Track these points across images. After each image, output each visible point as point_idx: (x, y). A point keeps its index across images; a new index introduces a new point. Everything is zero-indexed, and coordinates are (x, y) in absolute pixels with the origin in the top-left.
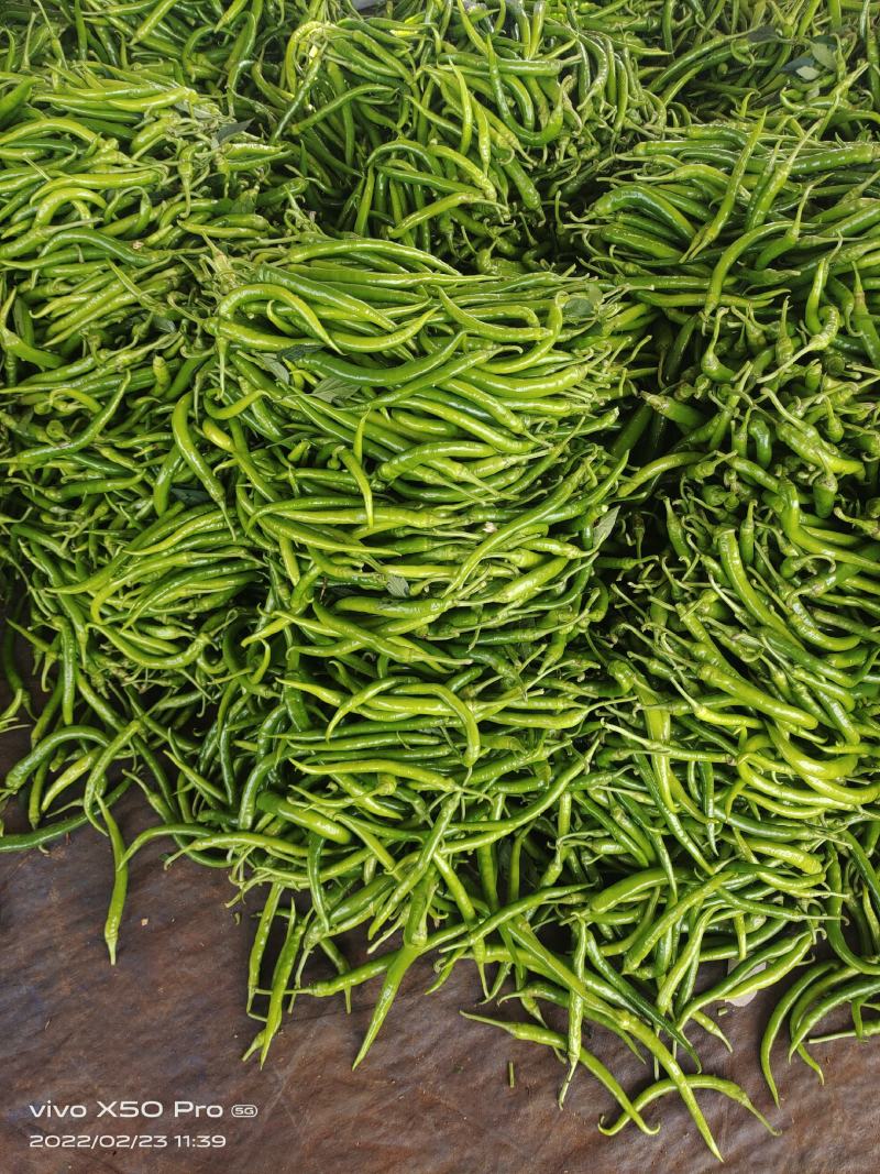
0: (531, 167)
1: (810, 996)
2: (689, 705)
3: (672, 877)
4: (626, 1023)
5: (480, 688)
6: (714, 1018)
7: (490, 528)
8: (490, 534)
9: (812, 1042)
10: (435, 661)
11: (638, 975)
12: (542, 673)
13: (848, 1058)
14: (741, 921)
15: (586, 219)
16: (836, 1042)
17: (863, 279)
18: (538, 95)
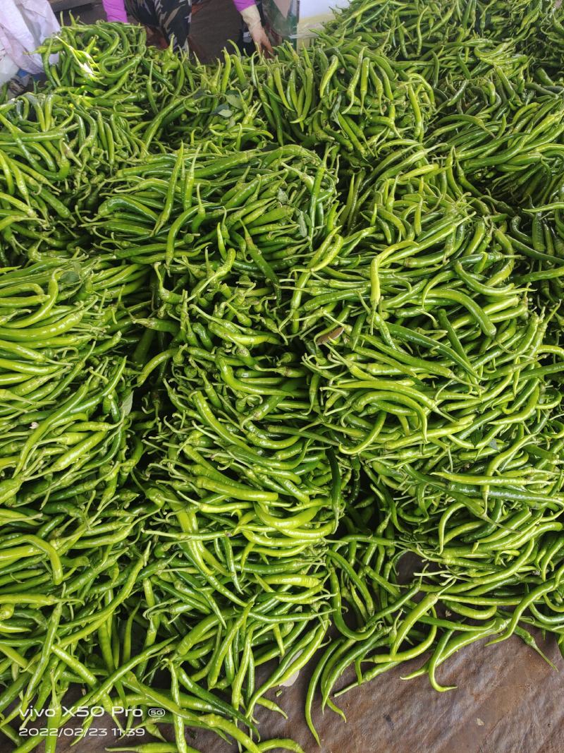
0: (57, 193)
1: (329, 666)
2: (196, 505)
3: (221, 617)
4: (212, 722)
5: (63, 529)
6: (273, 700)
7: (34, 425)
8: (35, 430)
9: (336, 696)
10: (29, 520)
11: (218, 687)
12: (100, 508)
13: (360, 699)
14: (277, 630)
15: (95, 219)
16: (351, 691)
17: (248, 229)
18: (53, 151)
